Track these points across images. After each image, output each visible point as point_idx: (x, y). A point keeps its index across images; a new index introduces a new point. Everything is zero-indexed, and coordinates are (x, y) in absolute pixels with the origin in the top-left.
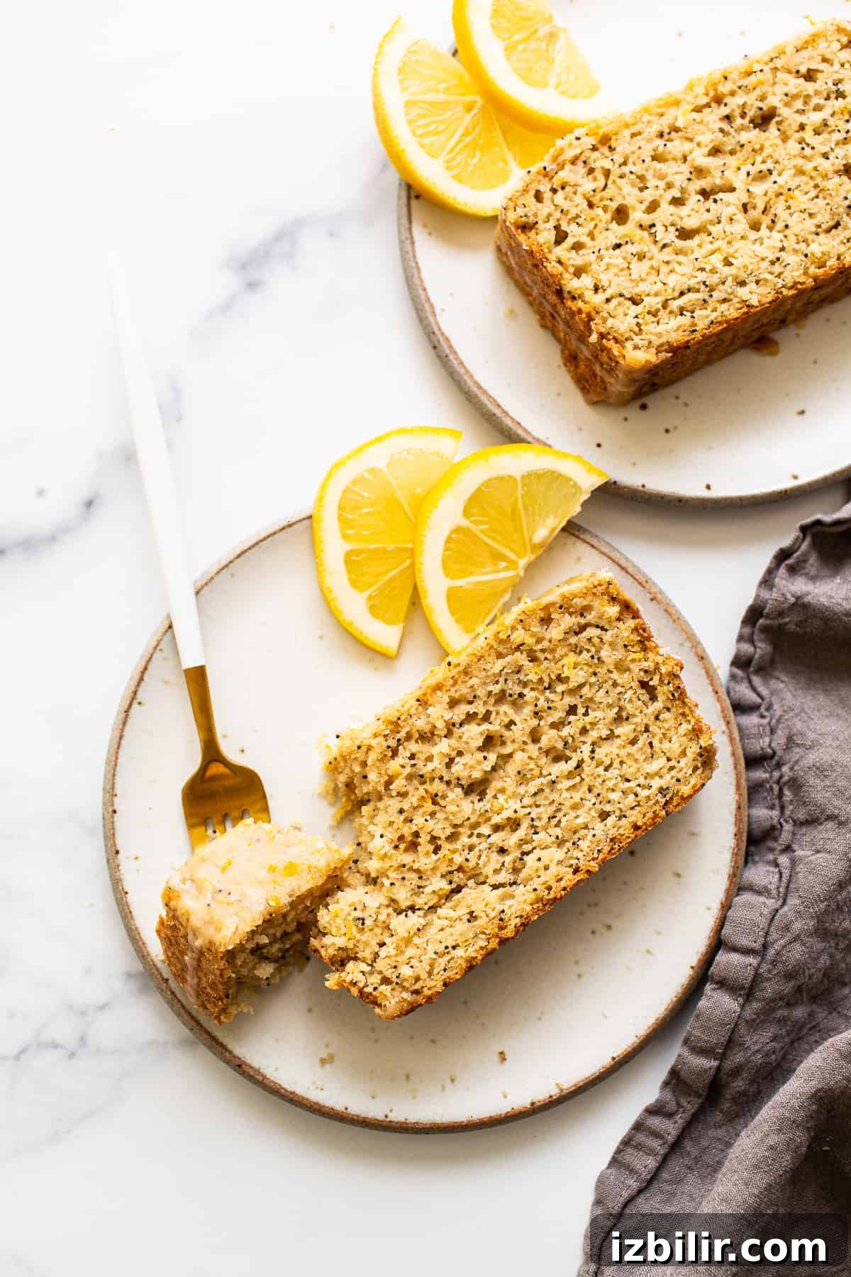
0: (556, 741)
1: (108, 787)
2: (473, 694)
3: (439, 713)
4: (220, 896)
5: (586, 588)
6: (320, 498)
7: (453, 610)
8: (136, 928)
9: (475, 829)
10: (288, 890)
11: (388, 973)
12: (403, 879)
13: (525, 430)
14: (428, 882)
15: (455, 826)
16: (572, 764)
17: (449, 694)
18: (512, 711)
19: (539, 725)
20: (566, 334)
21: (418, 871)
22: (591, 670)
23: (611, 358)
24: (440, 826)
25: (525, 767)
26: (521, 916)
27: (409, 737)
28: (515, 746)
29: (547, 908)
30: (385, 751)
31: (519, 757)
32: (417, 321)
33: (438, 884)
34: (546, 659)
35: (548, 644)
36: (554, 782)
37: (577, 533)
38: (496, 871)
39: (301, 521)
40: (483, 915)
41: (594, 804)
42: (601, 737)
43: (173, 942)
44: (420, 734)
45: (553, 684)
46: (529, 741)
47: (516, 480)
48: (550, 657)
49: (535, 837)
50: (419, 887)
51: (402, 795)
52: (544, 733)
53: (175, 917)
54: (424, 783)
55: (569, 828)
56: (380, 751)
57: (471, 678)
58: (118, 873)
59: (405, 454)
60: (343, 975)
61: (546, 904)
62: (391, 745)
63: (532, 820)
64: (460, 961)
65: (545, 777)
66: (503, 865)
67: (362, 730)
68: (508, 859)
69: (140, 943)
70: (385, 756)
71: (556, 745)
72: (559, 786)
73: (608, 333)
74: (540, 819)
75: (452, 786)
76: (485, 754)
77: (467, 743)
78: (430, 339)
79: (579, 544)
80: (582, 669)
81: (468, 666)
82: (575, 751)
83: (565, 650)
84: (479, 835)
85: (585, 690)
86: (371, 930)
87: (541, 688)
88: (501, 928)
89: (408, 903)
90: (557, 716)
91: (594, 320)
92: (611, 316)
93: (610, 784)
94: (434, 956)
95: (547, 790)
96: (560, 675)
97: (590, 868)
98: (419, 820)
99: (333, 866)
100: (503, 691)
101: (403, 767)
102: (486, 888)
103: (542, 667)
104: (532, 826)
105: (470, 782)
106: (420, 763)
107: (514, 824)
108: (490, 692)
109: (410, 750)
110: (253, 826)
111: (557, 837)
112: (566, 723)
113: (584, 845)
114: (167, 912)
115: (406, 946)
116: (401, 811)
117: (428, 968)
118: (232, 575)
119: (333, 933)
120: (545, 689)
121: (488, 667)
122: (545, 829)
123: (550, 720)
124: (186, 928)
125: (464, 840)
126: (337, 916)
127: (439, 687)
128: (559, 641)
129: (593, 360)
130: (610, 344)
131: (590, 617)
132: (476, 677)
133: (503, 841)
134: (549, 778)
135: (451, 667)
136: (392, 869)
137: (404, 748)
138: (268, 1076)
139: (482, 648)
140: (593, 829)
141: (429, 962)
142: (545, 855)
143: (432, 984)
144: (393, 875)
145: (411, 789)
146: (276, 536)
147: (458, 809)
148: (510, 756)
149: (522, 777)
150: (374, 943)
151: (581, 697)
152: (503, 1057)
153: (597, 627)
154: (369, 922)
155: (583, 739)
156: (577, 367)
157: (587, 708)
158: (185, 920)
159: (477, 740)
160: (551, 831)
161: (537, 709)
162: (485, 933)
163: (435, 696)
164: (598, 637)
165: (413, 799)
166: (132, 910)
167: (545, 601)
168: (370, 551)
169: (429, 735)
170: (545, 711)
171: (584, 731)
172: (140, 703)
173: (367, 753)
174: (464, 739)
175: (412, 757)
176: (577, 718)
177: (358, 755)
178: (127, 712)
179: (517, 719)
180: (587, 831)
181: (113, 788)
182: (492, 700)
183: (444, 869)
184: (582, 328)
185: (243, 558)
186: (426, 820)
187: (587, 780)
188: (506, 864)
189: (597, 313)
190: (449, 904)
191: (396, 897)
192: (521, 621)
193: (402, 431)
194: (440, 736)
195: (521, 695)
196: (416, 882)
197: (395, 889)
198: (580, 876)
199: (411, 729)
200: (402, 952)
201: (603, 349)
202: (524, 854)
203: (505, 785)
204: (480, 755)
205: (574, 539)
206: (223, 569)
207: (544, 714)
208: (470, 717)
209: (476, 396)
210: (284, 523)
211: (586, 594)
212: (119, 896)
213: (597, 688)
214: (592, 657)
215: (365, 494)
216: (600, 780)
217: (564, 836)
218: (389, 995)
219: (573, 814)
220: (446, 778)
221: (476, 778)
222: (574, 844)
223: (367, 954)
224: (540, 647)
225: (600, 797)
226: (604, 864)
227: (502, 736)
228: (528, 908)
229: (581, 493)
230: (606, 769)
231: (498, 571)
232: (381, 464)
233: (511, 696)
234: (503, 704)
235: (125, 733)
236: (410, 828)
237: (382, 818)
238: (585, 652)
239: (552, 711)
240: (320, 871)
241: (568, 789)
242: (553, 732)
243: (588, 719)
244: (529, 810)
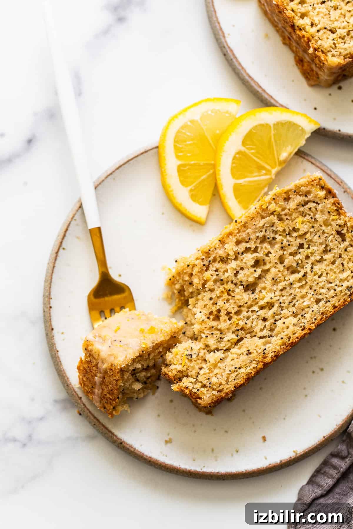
0: (293, 262)
1: (47, 294)
2: (249, 238)
3: (230, 247)
4: (115, 342)
5: (308, 181)
6: (164, 135)
7: (237, 197)
8: (64, 370)
9: (250, 308)
10: (151, 340)
11: (205, 382)
12: (212, 334)
13: (275, 100)
14: (226, 336)
15: (240, 306)
16: (301, 274)
17: (236, 237)
18: (269, 247)
19: (283, 254)
20: (296, 48)
21: (219, 330)
22: (311, 225)
23: (320, 61)
24: (232, 306)
25: (277, 276)
26: (275, 352)
27: (215, 260)
28: (272, 264)
29: (288, 348)
30: (202, 267)
31: (273, 270)
32: (214, 40)
33: (231, 336)
34: (287, 219)
35: (288, 211)
36: (291, 284)
37: (303, 156)
38: (262, 330)
39: (152, 149)
40: (255, 351)
41: (313, 295)
42: (316, 260)
43: (88, 371)
44: (220, 259)
45: (291, 232)
46: (278, 263)
47: (270, 127)
48: (289, 218)
49: (282, 312)
50: (221, 338)
51: (212, 290)
52: (286, 258)
53: (91, 355)
54: (223, 284)
55: (300, 307)
56: (200, 267)
57: (247, 229)
58: (53, 341)
59: (210, 112)
60: (181, 384)
61: (288, 346)
62: (206, 264)
63: (280, 303)
64: (243, 375)
65: (287, 281)
66: (265, 326)
67: (190, 257)
68: (267, 323)
69: (66, 378)
70: (202, 270)
71: (293, 264)
72: (294, 286)
73: (319, 48)
74: (284, 303)
75: (238, 286)
76: (255, 269)
77: (245, 263)
78: (222, 50)
79: (305, 162)
80: (306, 224)
81: (246, 223)
82: (303, 268)
83: (297, 214)
84: (252, 311)
85: (308, 236)
86: (195, 361)
87: (284, 234)
88: (264, 358)
89: (215, 347)
90: (293, 249)
91: (311, 41)
92: (320, 39)
93: (321, 285)
94: (230, 372)
95: (288, 288)
96: (294, 228)
97: (310, 327)
98: (220, 303)
99: (174, 331)
100: (264, 236)
101: (212, 275)
102: (256, 339)
103: (285, 223)
104: (280, 307)
105: (247, 284)
106: (221, 274)
107: (270, 305)
108: (258, 237)
109: (215, 266)
110: (129, 313)
111: (293, 313)
112: (298, 253)
113: (308, 316)
114: (86, 354)
115: (214, 369)
116: (211, 299)
117: (226, 379)
118: (114, 179)
119: (175, 363)
120: (287, 235)
121: (256, 223)
122: (287, 308)
123: (290, 251)
124: (97, 360)
125: (244, 314)
126: (177, 354)
127: (230, 234)
128: (294, 209)
129: (311, 62)
130: (320, 54)
131: (310, 197)
132: (250, 228)
133: (265, 314)
134: (289, 282)
135: (237, 223)
136: (206, 329)
137: (212, 266)
138: (137, 449)
139: (253, 213)
140: (312, 308)
141: (227, 376)
142: (287, 321)
143: (228, 386)
144: (206, 332)
145: (216, 287)
146: (139, 157)
147: (241, 297)
148: (268, 270)
149: (275, 281)
150: (197, 367)
151: (306, 239)
152: (264, 439)
153: (314, 202)
154: (194, 356)
155: (307, 261)
156: (303, 66)
157: (309, 245)
158: (97, 355)
159: (251, 261)
160: (290, 309)
161: (283, 245)
162: (256, 361)
163: (228, 239)
164: (314, 207)
165: (217, 292)
166: (61, 360)
167: (287, 188)
168: (191, 165)
169: (225, 259)
170: (287, 247)
171: (307, 257)
172: (64, 249)
173: (192, 268)
174: (244, 261)
175: (217, 270)
176: (304, 250)
177: (188, 270)
178: (57, 253)
179: (272, 251)
180: (309, 309)
181: (50, 294)
182: (259, 241)
183: (234, 329)
184: (305, 45)
185: (120, 169)
186: (224, 303)
187: (309, 283)
188: (267, 326)
189: (313, 37)
190: (237, 347)
191: (209, 343)
192: (274, 199)
193: (207, 100)
194: (231, 260)
195: (274, 238)
196: (219, 335)
197: (209, 339)
198: (306, 331)
199: (216, 256)
200: (212, 372)
201: (316, 56)
202: (276, 321)
203: (266, 285)
204: (252, 270)
205: (302, 159)
206: (109, 175)
207: (286, 248)
208: (247, 250)
209: (248, 82)
210: (143, 150)
211: (308, 185)
212: (53, 353)
213: (314, 234)
214: (312, 218)
215: (188, 133)
216: (316, 283)
217: (297, 312)
218: (205, 392)
219: (302, 300)
220: (234, 282)
221: (250, 281)
222: (302, 316)
223: (194, 373)
224: (284, 213)
225: (316, 292)
226: (318, 326)
227: (264, 260)
228: (279, 348)
229: (305, 133)
230: (319, 277)
231: (260, 176)
232: (197, 118)
233: (269, 238)
234: (265, 243)
235: (56, 265)
236: (216, 307)
237: (201, 303)
238: (307, 216)
239: (290, 247)
240: (167, 332)
241: (299, 288)
242: (291, 258)
243: (309, 251)
244: (278, 298)
